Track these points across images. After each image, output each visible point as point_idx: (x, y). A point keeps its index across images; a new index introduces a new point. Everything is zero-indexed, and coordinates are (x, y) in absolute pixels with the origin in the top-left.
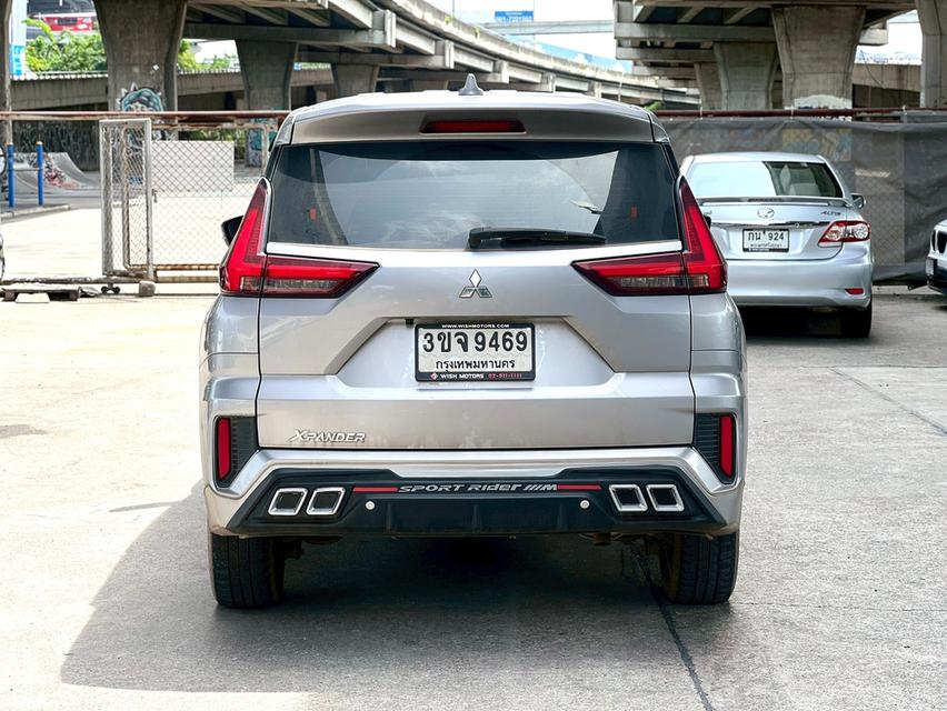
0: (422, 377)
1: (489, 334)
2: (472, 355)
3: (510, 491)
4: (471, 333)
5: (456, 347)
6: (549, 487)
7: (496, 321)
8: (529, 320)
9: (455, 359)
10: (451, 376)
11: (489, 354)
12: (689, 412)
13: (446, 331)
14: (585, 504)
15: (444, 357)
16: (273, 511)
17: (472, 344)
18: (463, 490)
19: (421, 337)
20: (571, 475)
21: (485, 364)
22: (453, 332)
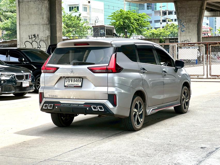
0: (65, 86)
1: (75, 79)
2: (73, 83)
3: (76, 106)
4: (73, 79)
5: (71, 81)
6: (82, 105)
7: (77, 77)
8: (82, 77)
9: (70, 83)
10: (69, 86)
11: (75, 83)
12: (107, 94)
13: (69, 79)
14: (88, 109)
16: (44, 108)
17: (73, 81)
18: (70, 105)
19: (66, 80)
20: (86, 104)
21: (74, 84)
22: (71, 79)
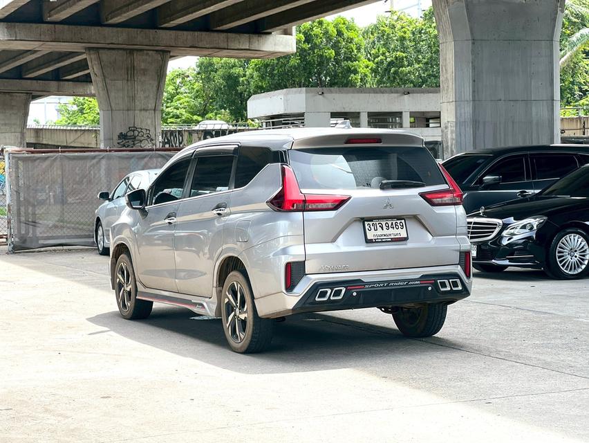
0: (368, 241)
1: (390, 223)
2: (385, 232)
3: (403, 285)
4: (384, 223)
5: (379, 229)
6: (417, 282)
7: (391, 218)
8: (403, 217)
9: (380, 233)
10: (379, 240)
11: (391, 231)
12: (457, 251)
13: (375, 223)
14: (430, 288)
15: (376, 233)
16: (317, 299)
17: (384, 227)
18: (388, 285)
19: (366, 225)
20: (424, 277)
21: (390, 235)
22: (377, 223)
